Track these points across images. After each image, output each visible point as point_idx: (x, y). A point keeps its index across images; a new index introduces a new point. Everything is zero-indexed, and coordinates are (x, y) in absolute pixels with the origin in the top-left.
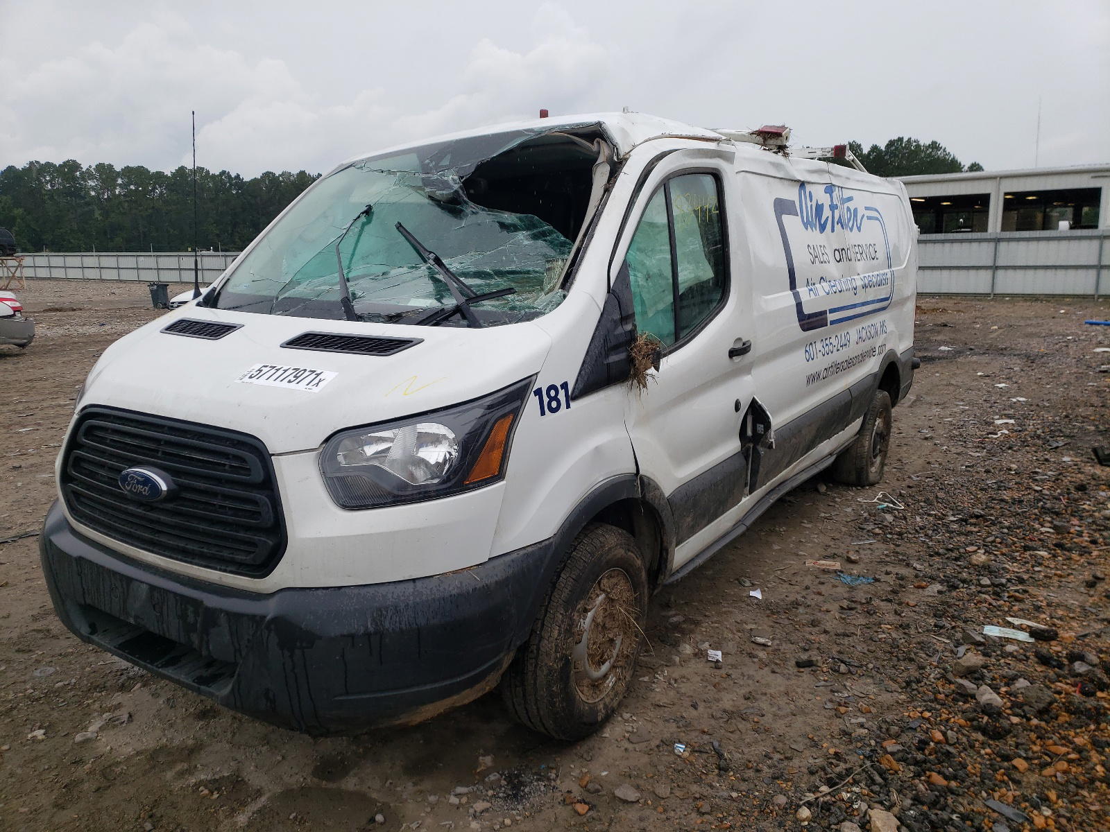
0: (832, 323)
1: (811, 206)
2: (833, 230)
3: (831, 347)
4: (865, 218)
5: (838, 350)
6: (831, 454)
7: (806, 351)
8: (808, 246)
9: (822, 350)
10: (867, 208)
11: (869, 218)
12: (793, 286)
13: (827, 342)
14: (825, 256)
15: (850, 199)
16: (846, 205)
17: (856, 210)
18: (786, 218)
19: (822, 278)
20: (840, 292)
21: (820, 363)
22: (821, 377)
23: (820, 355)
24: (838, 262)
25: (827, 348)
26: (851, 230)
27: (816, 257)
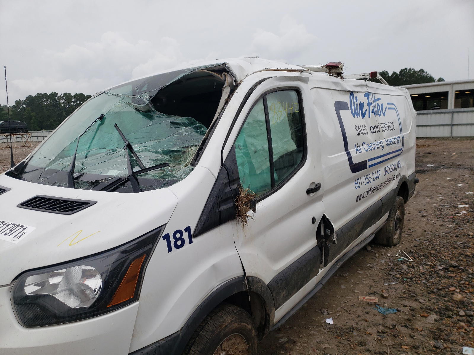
0: (370, 166)
1: (357, 104)
2: (369, 117)
3: (370, 179)
4: (387, 108)
5: (374, 180)
6: (372, 234)
7: (356, 183)
8: (355, 126)
9: (365, 181)
10: (388, 104)
11: (389, 108)
12: (346, 148)
13: (368, 177)
14: (365, 131)
15: (379, 99)
16: (377, 103)
17: (382, 105)
18: (342, 112)
19: (364, 143)
20: (374, 149)
21: (364, 189)
22: (365, 196)
23: (363, 184)
24: (373, 133)
25: (367, 180)
26: (380, 115)
27: (360, 131)
